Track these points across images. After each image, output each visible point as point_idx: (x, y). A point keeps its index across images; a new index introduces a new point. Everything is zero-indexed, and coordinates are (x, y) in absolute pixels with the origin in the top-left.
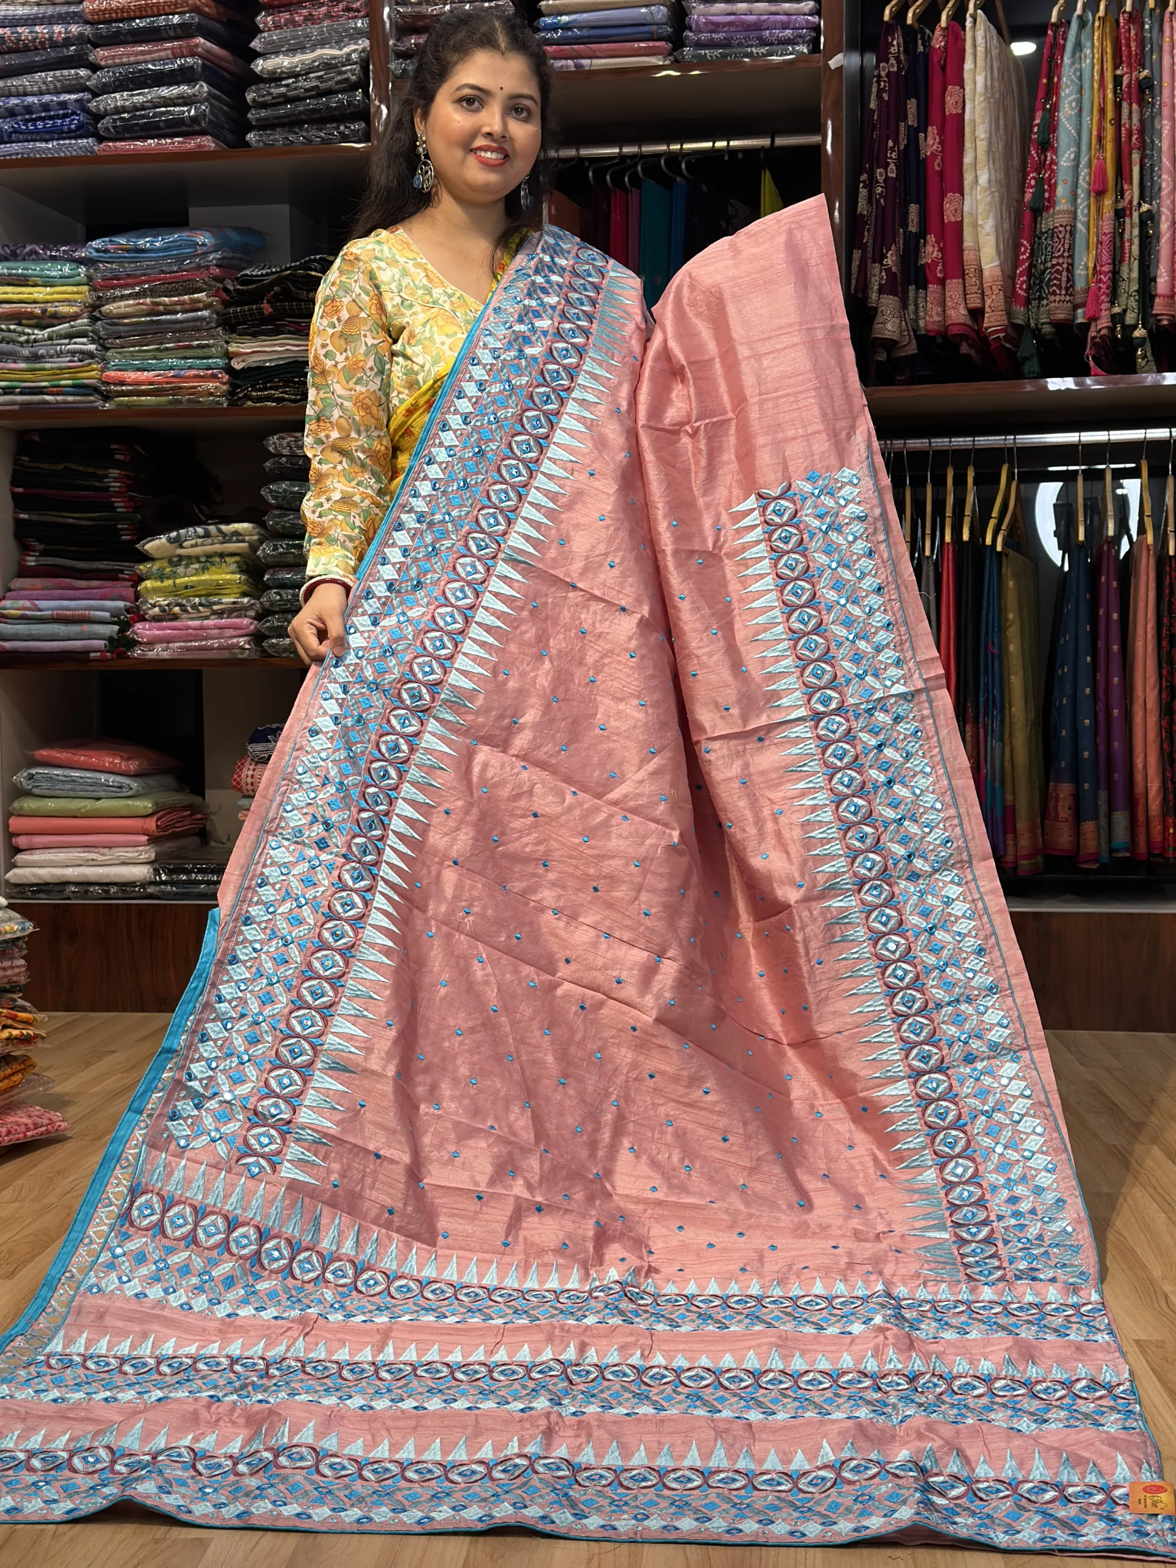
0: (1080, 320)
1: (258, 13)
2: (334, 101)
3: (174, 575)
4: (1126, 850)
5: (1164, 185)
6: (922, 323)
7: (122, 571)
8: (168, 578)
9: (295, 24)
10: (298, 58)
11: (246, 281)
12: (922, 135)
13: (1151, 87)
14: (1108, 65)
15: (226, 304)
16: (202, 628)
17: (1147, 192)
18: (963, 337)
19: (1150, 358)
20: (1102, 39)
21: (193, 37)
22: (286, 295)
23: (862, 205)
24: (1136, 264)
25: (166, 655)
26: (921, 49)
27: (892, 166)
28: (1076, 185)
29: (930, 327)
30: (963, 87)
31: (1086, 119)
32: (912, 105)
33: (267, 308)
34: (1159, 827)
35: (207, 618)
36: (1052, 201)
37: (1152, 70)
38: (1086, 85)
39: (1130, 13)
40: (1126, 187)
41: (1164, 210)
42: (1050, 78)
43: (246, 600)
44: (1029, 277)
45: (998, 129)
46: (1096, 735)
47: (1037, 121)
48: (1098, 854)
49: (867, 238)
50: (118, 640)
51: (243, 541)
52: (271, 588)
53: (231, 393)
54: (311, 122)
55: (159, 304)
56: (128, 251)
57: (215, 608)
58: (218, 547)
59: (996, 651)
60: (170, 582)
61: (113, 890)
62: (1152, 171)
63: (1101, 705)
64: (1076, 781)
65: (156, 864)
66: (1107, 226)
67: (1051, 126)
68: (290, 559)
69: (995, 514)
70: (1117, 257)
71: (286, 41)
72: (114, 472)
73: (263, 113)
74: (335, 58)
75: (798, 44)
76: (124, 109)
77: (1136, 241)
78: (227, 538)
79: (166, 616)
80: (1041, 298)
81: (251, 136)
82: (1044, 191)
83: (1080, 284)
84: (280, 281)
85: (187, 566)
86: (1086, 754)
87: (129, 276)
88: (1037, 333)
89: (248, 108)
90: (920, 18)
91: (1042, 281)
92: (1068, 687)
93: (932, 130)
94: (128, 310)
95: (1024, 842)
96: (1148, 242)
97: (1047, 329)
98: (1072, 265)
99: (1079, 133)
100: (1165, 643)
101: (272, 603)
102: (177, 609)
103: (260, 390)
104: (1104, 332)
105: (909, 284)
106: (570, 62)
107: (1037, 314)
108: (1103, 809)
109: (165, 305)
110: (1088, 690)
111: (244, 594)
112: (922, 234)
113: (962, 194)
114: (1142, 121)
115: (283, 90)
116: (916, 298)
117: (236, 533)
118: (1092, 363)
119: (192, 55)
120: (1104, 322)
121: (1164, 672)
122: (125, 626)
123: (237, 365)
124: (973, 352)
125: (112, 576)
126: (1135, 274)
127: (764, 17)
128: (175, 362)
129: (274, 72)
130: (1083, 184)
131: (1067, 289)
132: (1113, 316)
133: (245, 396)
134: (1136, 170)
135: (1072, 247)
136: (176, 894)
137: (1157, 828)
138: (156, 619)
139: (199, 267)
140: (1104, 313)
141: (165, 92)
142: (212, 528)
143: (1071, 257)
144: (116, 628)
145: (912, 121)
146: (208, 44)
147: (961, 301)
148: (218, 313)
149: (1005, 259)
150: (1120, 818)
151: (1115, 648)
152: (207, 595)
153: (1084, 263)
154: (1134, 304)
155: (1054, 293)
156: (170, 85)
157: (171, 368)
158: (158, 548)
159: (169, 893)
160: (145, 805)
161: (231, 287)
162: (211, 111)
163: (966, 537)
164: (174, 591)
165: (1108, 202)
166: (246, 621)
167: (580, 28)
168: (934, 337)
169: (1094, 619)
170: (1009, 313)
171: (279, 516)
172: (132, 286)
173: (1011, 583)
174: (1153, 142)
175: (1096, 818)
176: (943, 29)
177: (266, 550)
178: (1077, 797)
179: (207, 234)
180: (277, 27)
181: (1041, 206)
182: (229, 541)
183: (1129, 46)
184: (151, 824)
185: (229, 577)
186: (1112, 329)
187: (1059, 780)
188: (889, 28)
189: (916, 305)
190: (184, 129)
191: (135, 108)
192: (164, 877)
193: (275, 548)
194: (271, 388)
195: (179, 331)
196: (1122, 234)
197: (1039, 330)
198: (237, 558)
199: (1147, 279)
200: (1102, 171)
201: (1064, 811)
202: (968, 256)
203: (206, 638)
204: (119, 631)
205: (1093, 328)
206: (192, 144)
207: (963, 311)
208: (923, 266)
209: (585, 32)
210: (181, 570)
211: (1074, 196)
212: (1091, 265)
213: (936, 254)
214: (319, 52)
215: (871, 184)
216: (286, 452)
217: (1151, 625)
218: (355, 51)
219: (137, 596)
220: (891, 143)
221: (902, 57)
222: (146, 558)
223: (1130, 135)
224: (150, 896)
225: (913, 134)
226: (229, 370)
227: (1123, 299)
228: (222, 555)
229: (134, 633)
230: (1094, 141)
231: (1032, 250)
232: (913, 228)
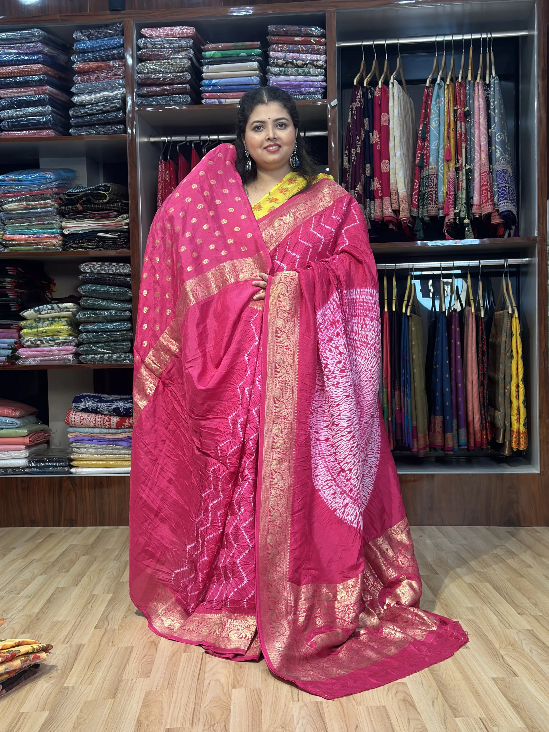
0: (441, 215)
1: (74, 76)
2: (110, 116)
3: (37, 327)
4: (466, 445)
5: (476, 157)
6: (372, 215)
7: (12, 325)
8: (34, 328)
9: (92, 81)
10: (93, 96)
11: (69, 195)
12: (371, 134)
13: (470, 115)
14: (451, 105)
15: (60, 205)
16: (50, 351)
17: (469, 160)
18: (391, 222)
19: (471, 231)
20: (448, 94)
21: (44, 85)
22: (89, 201)
23: (346, 165)
24: (464, 191)
25: (33, 363)
26: (370, 97)
27: (359, 148)
28: (438, 157)
29: (376, 218)
30: (388, 114)
31: (442, 128)
32: (366, 120)
33: (80, 207)
34: (479, 435)
35: (53, 346)
36: (428, 164)
37: (470, 108)
38: (442, 114)
39: (460, 83)
40: (459, 158)
41: (475, 168)
42: (426, 110)
43: (71, 338)
44: (419, 195)
45: (403, 132)
46: (451, 395)
47: (421, 129)
48: (453, 447)
49: (349, 178)
50: (12, 357)
51: (69, 311)
52: (82, 332)
53: (64, 245)
54: (99, 124)
55: (29, 205)
56: (15, 181)
57: (56, 341)
58: (57, 314)
59: (408, 359)
60: (35, 330)
61: (9, 470)
62: (471, 151)
63: (453, 382)
64: (443, 415)
65: (30, 458)
66: (452, 174)
67: (426, 130)
68: (91, 319)
69: (406, 298)
70: (457, 188)
71: (87, 88)
72: (8, 280)
73: (77, 120)
74: (110, 96)
75: (317, 94)
76: (12, 117)
77: (465, 181)
78: (61, 310)
79: (33, 345)
80: (423, 205)
81: (71, 131)
82: (424, 159)
83: (441, 200)
84: (86, 195)
85: (43, 322)
86: (447, 403)
87: (15, 192)
88: (422, 220)
89: (70, 118)
90: (369, 84)
91: (424, 198)
92: (439, 373)
93: (376, 132)
94: (15, 207)
95: (422, 442)
96: (469, 181)
97: (426, 218)
98: (437, 191)
99: (439, 135)
100: (480, 355)
101: (83, 340)
102: (39, 342)
103: (77, 244)
104: (452, 220)
105: (367, 198)
106: (216, 100)
107: (422, 212)
108: (455, 427)
109: (32, 205)
110: (447, 376)
111: (70, 335)
112: (372, 176)
113: (389, 160)
114: (466, 129)
115: (86, 110)
116: (370, 204)
117: (66, 308)
118: (446, 234)
119: (44, 93)
120: (451, 216)
121: (480, 367)
122: (14, 350)
123: (66, 232)
124: (394, 228)
125: (7, 327)
126: (464, 196)
127: (302, 83)
128: (36, 230)
129: (81, 102)
130: (441, 156)
131: (435, 202)
132: (455, 214)
133: (70, 246)
134: (464, 150)
135: (437, 184)
136: (39, 472)
137: (478, 435)
138: (29, 347)
139: (48, 188)
140: (451, 213)
141: (31, 109)
142: (55, 306)
143: (437, 188)
144: (10, 351)
145: (366, 128)
146: (51, 89)
147: (390, 206)
148: (57, 209)
149: (408, 189)
150: (463, 432)
151: (459, 357)
152: (53, 336)
153: (442, 190)
154: (464, 209)
155: (430, 204)
156: (34, 107)
157: (35, 234)
158: (30, 315)
159: (36, 472)
160: (24, 431)
161: (63, 198)
162: (53, 118)
163: (394, 309)
164: (37, 334)
165: (452, 164)
166: (71, 347)
167: (221, 86)
168: (378, 222)
169: (449, 344)
170: (410, 211)
171: (86, 300)
172: (17, 196)
173: (413, 329)
174: (471, 138)
175: (452, 431)
176: (380, 89)
177: (80, 315)
178: (444, 422)
179: (51, 173)
180: (83, 81)
181: (423, 164)
182: (63, 311)
183: (460, 97)
184: (27, 440)
185: (62, 327)
186: (455, 219)
187: (435, 415)
188: (356, 88)
189: (370, 208)
190: (41, 126)
191: (18, 117)
192: (33, 465)
193: (85, 315)
194: (82, 243)
195: (39, 217)
196: (458, 178)
197: (423, 219)
198: (66, 319)
199: (469, 198)
200: (448, 151)
201: (438, 428)
202: (392, 187)
203: (52, 356)
204: (12, 353)
205: (447, 219)
206: (44, 133)
207: (390, 211)
208: (373, 191)
209: (223, 88)
210: (40, 324)
211: (438, 162)
212: (445, 191)
213: (378, 186)
214: (102, 94)
215: (349, 155)
216: (89, 271)
217: (474, 347)
218: (118, 93)
219: (20, 337)
220: (358, 138)
221: (362, 100)
222: (24, 319)
223: (461, 136)
224: (27, 473)
225: (367, 133)
226: (62, 234)
227: (459, 206)
228: (59, 318)
229: (18, 353)
230: (445, 137)
231: (420, 184)
232: (368, 174)
